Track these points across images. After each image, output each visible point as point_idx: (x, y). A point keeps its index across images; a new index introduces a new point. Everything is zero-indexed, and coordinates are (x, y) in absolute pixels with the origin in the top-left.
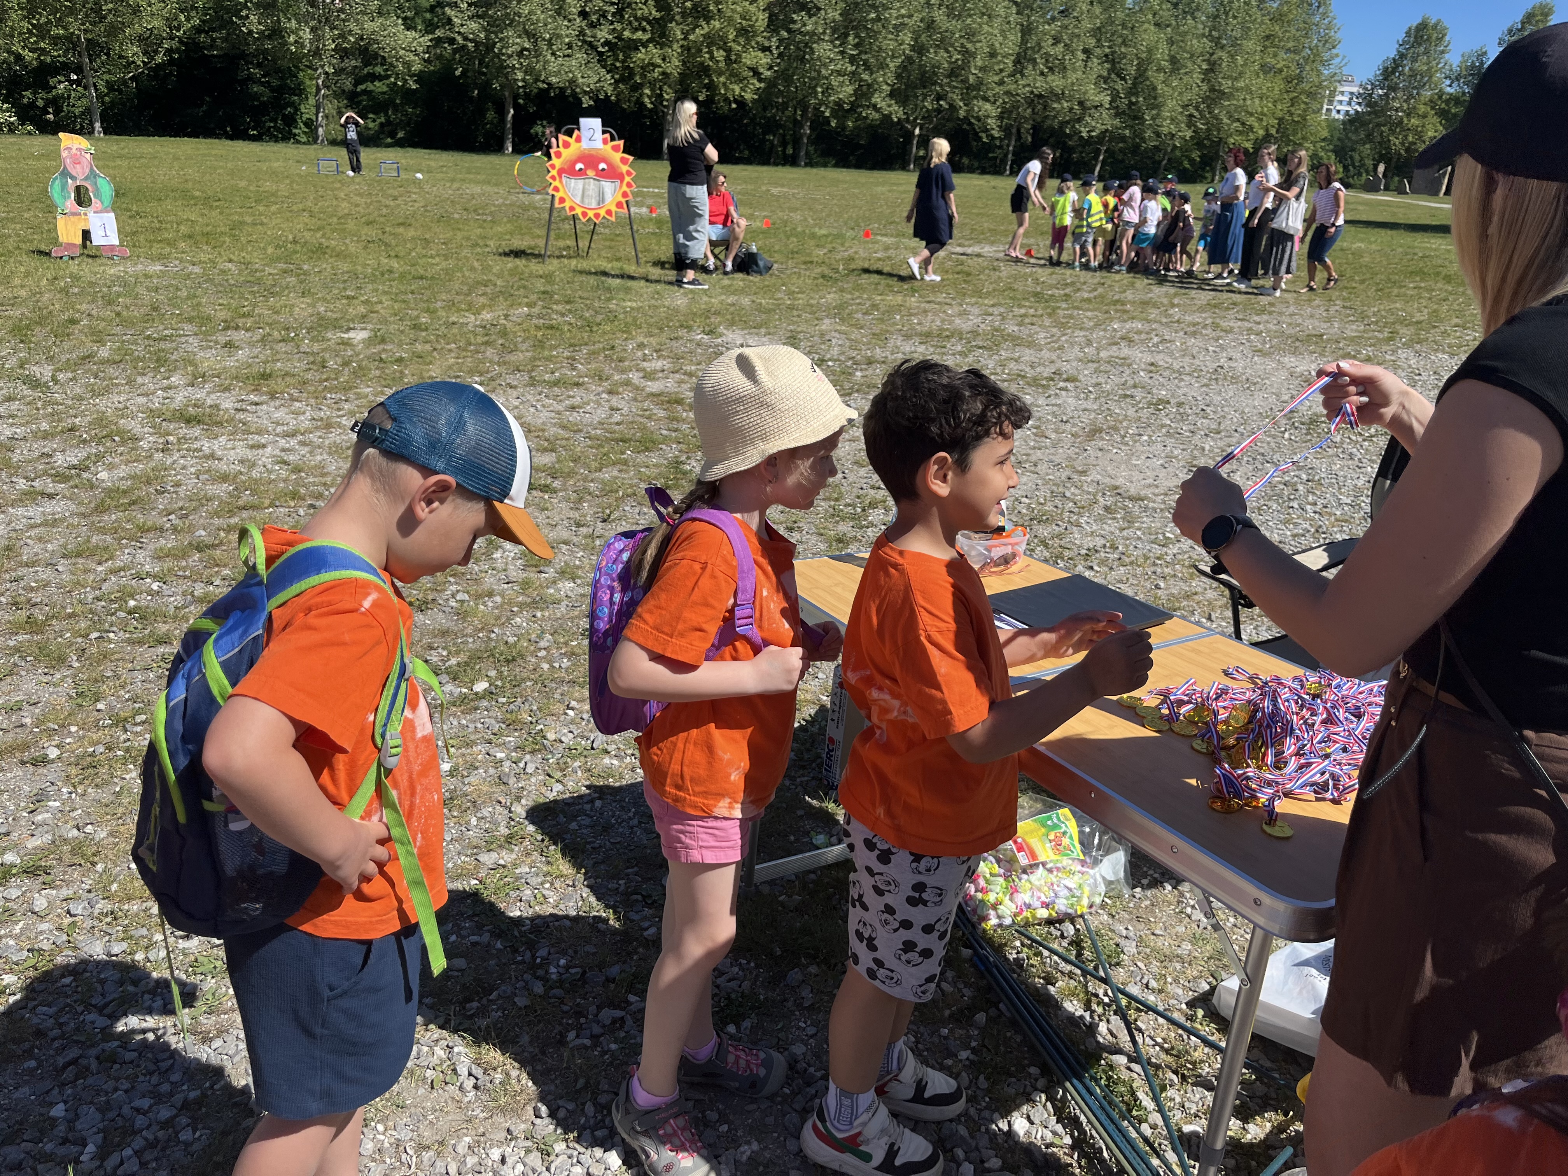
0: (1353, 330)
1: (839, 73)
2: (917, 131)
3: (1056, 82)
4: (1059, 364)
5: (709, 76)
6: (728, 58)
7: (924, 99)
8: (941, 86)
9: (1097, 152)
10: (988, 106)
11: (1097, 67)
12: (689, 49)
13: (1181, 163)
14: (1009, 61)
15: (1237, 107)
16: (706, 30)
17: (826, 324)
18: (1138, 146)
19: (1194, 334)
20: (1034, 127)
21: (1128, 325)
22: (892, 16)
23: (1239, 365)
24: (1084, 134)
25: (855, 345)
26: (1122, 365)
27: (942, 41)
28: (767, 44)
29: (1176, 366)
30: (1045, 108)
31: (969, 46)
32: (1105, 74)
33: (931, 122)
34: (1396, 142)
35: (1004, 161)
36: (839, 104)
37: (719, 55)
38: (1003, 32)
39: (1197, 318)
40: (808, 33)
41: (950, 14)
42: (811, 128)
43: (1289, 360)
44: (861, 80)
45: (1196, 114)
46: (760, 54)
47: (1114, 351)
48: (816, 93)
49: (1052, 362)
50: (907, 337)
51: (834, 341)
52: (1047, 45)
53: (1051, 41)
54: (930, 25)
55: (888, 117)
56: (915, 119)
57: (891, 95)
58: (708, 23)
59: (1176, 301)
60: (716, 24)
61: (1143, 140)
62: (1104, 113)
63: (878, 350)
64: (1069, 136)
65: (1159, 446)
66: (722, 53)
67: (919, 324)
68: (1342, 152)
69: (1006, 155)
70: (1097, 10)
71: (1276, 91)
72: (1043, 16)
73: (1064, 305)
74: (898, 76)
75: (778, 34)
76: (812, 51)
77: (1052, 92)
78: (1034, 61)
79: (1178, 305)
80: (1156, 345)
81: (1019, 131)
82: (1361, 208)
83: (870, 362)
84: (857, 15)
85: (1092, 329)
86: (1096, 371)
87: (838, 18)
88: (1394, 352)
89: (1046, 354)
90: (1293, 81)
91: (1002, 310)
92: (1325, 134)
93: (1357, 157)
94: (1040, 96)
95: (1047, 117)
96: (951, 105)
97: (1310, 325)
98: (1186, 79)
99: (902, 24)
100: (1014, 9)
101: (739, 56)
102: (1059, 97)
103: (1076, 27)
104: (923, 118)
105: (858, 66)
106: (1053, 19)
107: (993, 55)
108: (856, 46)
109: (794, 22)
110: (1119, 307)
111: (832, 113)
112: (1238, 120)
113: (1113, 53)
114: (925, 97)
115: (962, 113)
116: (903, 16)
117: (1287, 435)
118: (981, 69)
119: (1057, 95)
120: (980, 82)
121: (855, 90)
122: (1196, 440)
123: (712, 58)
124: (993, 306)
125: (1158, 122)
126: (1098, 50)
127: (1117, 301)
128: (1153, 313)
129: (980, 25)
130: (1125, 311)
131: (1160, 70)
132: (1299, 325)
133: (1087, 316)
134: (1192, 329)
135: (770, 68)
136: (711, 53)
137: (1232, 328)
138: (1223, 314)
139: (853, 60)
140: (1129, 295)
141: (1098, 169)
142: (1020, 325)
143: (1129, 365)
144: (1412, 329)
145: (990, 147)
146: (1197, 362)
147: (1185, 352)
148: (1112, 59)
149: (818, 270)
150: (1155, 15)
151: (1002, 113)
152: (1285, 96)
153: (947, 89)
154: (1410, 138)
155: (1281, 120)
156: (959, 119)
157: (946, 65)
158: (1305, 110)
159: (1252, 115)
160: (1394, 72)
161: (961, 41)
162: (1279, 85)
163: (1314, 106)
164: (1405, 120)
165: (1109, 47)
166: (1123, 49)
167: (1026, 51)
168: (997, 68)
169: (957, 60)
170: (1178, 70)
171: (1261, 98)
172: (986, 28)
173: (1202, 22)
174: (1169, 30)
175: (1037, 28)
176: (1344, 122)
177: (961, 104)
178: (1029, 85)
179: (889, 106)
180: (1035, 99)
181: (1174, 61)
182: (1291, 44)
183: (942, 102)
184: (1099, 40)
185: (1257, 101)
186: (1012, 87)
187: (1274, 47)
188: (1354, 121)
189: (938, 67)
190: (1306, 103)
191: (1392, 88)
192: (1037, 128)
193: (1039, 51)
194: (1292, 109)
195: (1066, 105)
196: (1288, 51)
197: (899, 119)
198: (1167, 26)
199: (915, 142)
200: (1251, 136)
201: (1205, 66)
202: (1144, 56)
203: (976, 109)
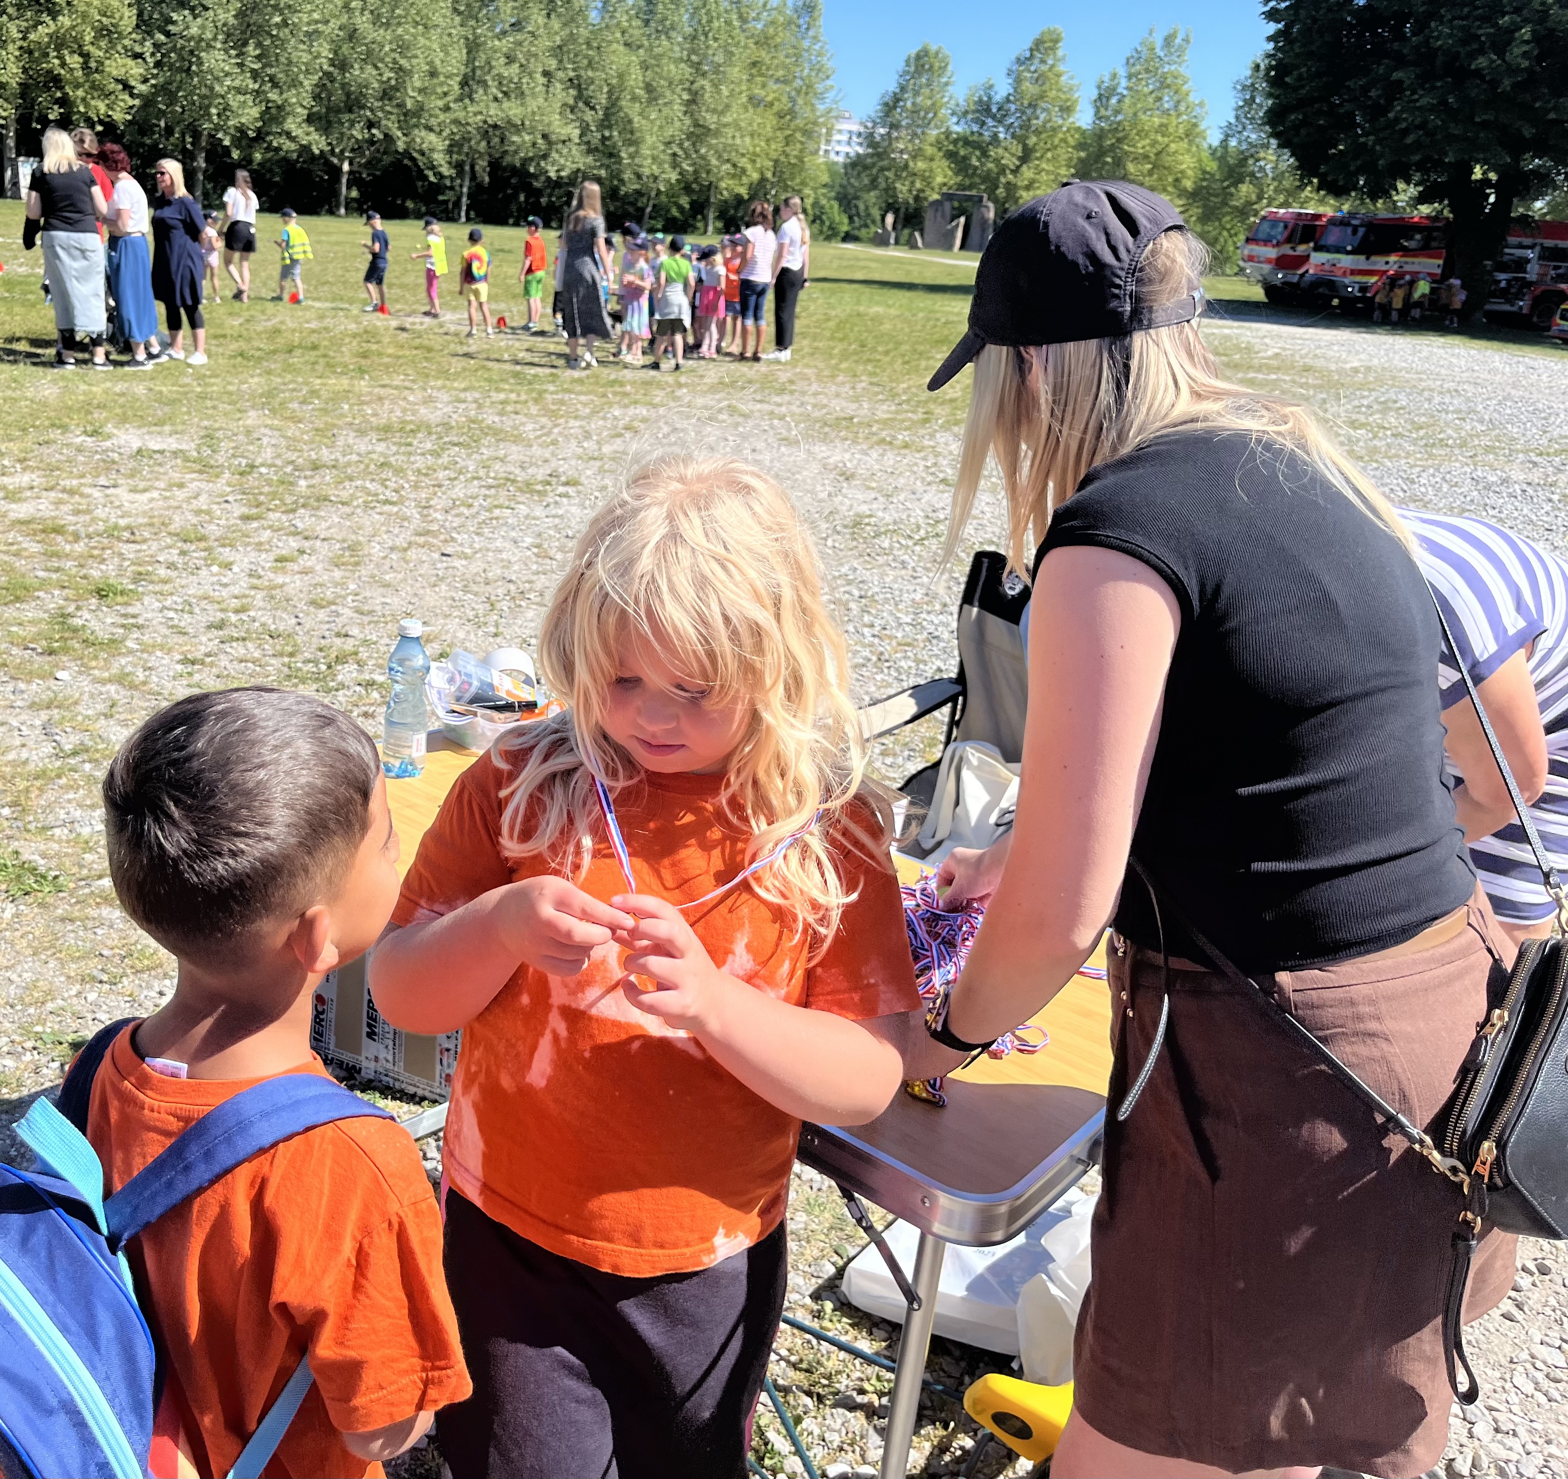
0: (884, 411)
1: (239, 91)
2: (346, 167)
3: (513, 110)
4: (554, 463)
5: (61, 88)
6: (85, 66)
7: (352, 125)
10: (432, 137)
11: (561, 94)
12: (30, 52)
13: (668, 211)
14: (455, 83)
15: (725, 145)
16: (53, 27)
17: (252, 418)
18: (618, 190)
19: (709, 420)
20: (491, 165)
21: (631, 411)
22: (302, 19)
24: (553, 175)
25: (293, 444)
27: (369, 53)
28: (138, 49)
30: (502, 141)
31: (403, 62)
32: (571, 102)
33: (363, 155)
34: (903, 190)
35: (457, 204)
36: (241, 130)
37: (74, 61)
38: (444, 48)
40: (192, 38)
41: (376, 19)
42: (207, 160)
43: (821, 450)
44: (268, 101)
45: (680, 152)
46: (130, 62)
47: (618, 445)
48: (209, 115)
49: (546, 461)
50: (361, 432)
51: (265, 440)
52: (499, 64)
53: (503, 60)
54: (352, 35)
55: (305, 149)
56: (342, 151)
57: (310, 119)
58: (54, 19)
60: (65, 21)
61: (622, 182)
62: (574, 148)
63: (325, 451)
64: (535, 176)
66: (77, 58)
67: (375, 415)
68: (846, 201)
69: (459, 200)
70: (556, 24)
71: (769, 129)
72: (491, 29)
73: (552, 388)
74: (316, 97)
75: (152, 37)
76: (200, 63)
77: (509, 122)
78: (484, 84)
79: (686, 385)
80: (666, 436)
81: (472, 168)
82: (873, 265)
83: (316, 467)
84: (255, 17)
85: (588, 418)
86: (601, 471)
87: (232, 21)
88: (932, 436)
89: (536, 451)
90: (786, 115)
91: (477, 395)
92: (825, 178)
93: (862, 207)
94: (495, 126)
95: (506, 152)
96: (386, 135)
97: (837, 406)
98: (666, 111)
99: (316, 31)
100: (456, 19)
101: (100, 63)
102: (520, 128)
103: (532, 44)
104: (353, 150)
105: (263, 82)
106: (504, 33)
107: (433, 74)
108: (258, 57)
109: (174, 23)
111: (232, 141)
112: (728, 161)
113: (578, 77)
114: (352, 123)
115: (401, 146)
116: (317, 22)
118: (421, 91)
119: (515, 126)
120: (420, 109)
121: (262, 114)
123: (63, 64)
124: (465, 390)
125: (637, 160)
126: (560, 74)
128: (659, 396)
129: (415, 36)
130: (626, 394)
131: (634, 99)
132: (824, 406)
133: (581, 401)
134: (706, 414)
135: (145, 81)
136: (60, 57)
137: (751, 412)
139: (255, 75)
142: (501, 414)
144: (947, 408)
145: (438, 188)
148: (576, 84)
149: (234, 346)
150: (623, 33)
151: (450, 146)
152: (778, 133)
153: (380, 114)
154: (918, 185)
155: (776, 161)
156: (397, 152)
157: (376, 85)
158: (801, 151)
159: (743, 155)
160: (895, 107)
161: (393, 55)
162: (771, 121)
163: (811, 146)
164: (911, 164)
165: (574, 70)
166: (590, 73)
167: (474, 70)
168: (439, 90)
169: (389, 79)
170: (656, 99)
171: (752, 135)
172: (422, 41)
173: (679, 44)
174: (642, 52)
175: (485, 43)
176: (845, 166)
177: (399, 134)
178: (481, 113)
179: (308, 134)
180: (489, 130)
181: (649, 88)
182: (781, 73)
183: (374, 131)
184: (561, 61)
185: (748, 140)
186: (461, 115)
187: (762, 75)
188: (856, 164)
189: (366, 87)
190: (802, 143)
191: (894, 126)
192: (495, 166)
193: (489, 72)
194: (787, 149)
195: (527, 138)
196: (777, 81)
197: (322, 151)
198: (639, 47)
199: (344, 180)
200: (745, 180)
201: (686, 97)
202: (614, 81)
203: (418, 140)
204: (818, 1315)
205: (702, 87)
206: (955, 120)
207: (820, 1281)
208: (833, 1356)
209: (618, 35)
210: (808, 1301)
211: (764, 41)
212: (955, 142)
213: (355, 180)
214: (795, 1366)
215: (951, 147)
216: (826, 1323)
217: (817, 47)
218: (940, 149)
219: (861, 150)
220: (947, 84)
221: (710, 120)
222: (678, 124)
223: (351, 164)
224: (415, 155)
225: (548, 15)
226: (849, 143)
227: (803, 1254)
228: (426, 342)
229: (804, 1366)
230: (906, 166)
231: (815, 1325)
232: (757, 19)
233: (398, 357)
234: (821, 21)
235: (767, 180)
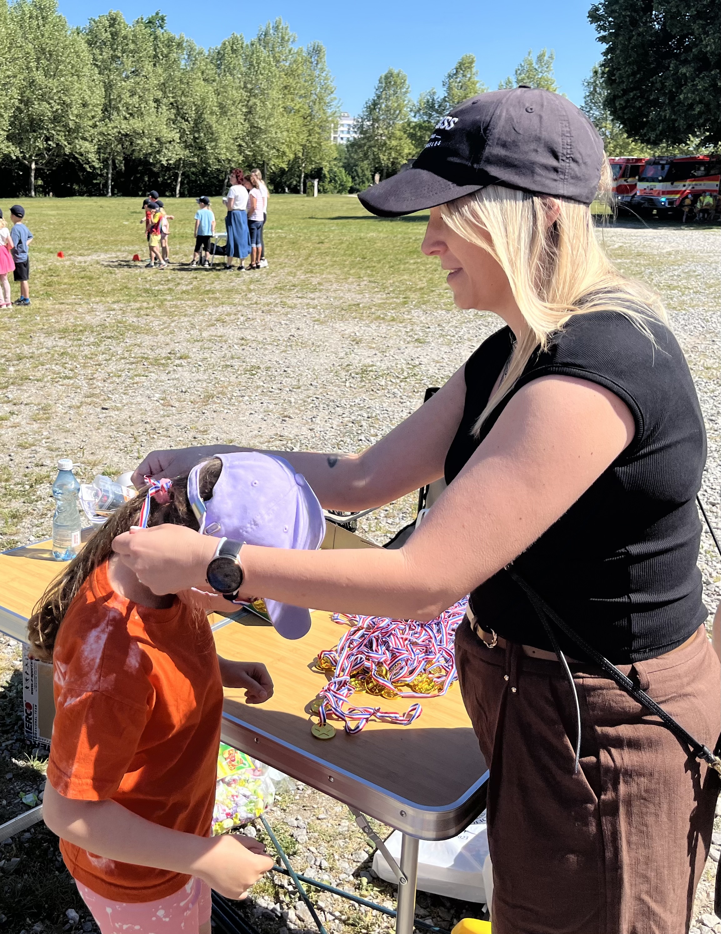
0: (379, 298)
2: (33, 166)
3: (136, 124)
4: (172, 345)
8: (48, 130)
9: (176, 175)
10: (87, 144)
11: (166, 113)
14: (99, 110)
15: (271, 138)
18: (205, 170)
19: (269, 312)
20: (125, 159)
21: (220, 309)
23: (305, 333)
24: (164, 163)
26: (220, 342)
27: (43, 95)
29: (260, 339)
30: (131, 144)
31: (65, 98)
33: (44, 158)
34: (384, 159)
35: (106, 185)
38: (90, 88)
39: (269, 299)
41: (47, 73)
43: (340, 326)
45: (244, 144)
47: (212, 331)
49: (167, 344)
52: (126, 97)
53: (128, 94)
54: (32, 83)
55: (7, 156)
56: (31, 156)
57: (9, 138)
59: (252, 287)
61: (208, 165)
62: (177, 146)
64: (153, 165)
65: (258, 403)
68: (349, 168)
69: (106, 182)
70: (160, 70)
71: (298, 126)
72: (120, 75)
73: (169, 298)
74: (12, 124)
77: (135, 132)
78: (118, 110)
79: (254, 290)
80: (243, 323)
81: (114, 162)
85: (194, 315)
86: (202, 348)
88: (409, 312)
89: (161, 338)
90: (308, 117)
91: (122, 305)
92: (335, 155)
93: (360, 171)
94: (126, 135)
95: (134, 150)
96: (58, 145)
97: (351, 297)
98: (233, 119)
99: (9, 83)
100: (96, 71)
102: (142, 135)
103: (145, 83)
104: (37, 155)
106: (127, 77)
107: (84, 105)
110: (211, 296)
112: (274, 148)
113: (176, 102)
114: (36, 139)
115: (67, 151)
117: (348, 384)
118: (77, 116)
119: (138, 134)
120: (78, 127)
122: (284, 395)
124: (114, 302)
125: (216, 151)
126: (165, 100)
127: (209, 291)
128: (237, 298)
129: (72, 83)
130: (216, 299)
131: (212, 113)
132: (341, 298)
133: (188, 305)
134: (267, 308)
137: (295, 305)
138: (287, 294)
140: (217, 286)
141: (178, 188)
142: (137, 316)
143: (226, 341)
144: (418, 294)
145: (93, 175)
146: (274, 333)
147: (265, 327)
148: (175, 106)
150: (203, 73)
151: (98, 149)
152: (304, 128)
153: (53, 132)
154: (393, 155)
155: (304, 146)
156: (65, 155)
157: (49, 114)
158: (319, 139)
159: (283, 143)
160: (375, 109)
161: (59, 95)
162: (299, 121)
163: (325, 135)
164: (388, 142)
165: (173, 97)
166: (183, 99)
167: (110, 101)
168: (89, 115)
169: (57, 110)
170: (226, 112)
171: (288, 131)
172: (77, 85)
173: (239, 78)
174: (215, 84)
175: (116, 84)
176: (347, 147)
177: (66, 143)
178: (117, 127)
179: (8, 147)
180: (123, 138)
181: (221, 106)
182: (303, 92)
183: (50, 143)
184: (165, 92)
185: (285, 134)
186: (104, 129)
187: (291, 94)
188: (354, 145)
189: (43, 115)
190: (319, 133)
191: (376, 120)
192: (127, 159)
193: (120, 101)
194: (310, 138)
195: (146, 141)
196: (301, 97)
197: (17, 157)
198: (214, 81)
199: (33, 174)
200: (285, 159)
201: (244, 110)
202: (199, 103)
203: (78, 146)
204: (358, 887)
205: (255, 104)
206: (413, 114)
207: (359, 864)
208: (369, 914)
209: (200, 74)
210: (351, 878)
211: (290, 73)
212: (414, 128)
213: (39, 173)
214: (345, 922)
215: (412, 131)
216: (364, 892)
217: (323, 75)
218: (405, 132)
219: (356, 136)
220: (406, 92)
221: (261, 124)
222: (240, 127)
223: (36, 164)
224: (77, 156)
225: (155, 65)
226: (348, 132)
227: (347, 847)
228: (89, 274)
229: (351, 921)
230: (385, 144)
231: (356, 894)
232: (286, 60)
233: (72, 284)
234: (325, 59)
235: (299, 158)
